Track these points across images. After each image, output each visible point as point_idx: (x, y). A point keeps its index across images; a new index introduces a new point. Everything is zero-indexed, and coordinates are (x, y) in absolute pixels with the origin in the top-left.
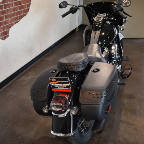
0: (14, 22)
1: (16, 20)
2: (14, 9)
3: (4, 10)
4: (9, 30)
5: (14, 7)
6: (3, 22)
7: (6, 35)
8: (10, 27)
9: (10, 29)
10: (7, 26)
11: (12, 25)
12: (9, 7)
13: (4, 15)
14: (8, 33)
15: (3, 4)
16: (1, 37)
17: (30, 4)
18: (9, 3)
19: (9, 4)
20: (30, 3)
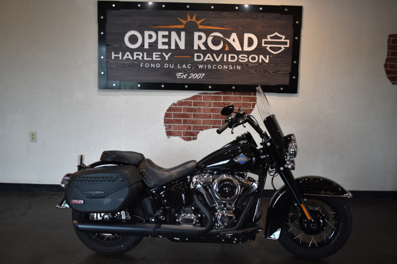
0: (212, 126)
1: (214, 124)
2: (212, 110)
3: (192, 107)
4: (198, 132)
5: (212, 107)
6: (189, 120)
7: (192, 137)
8: (202, 130)
9: (201, 132)
10: (196, 127)
11: (207, 128)
12: (202, 106)
13: (192, 113)
14: (197, 136)
15: (192, 101)
16: (182, 136)
17: (252, 110)
18: (203, 101)
19: (203, 103)
20: (252, 108)
